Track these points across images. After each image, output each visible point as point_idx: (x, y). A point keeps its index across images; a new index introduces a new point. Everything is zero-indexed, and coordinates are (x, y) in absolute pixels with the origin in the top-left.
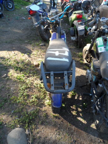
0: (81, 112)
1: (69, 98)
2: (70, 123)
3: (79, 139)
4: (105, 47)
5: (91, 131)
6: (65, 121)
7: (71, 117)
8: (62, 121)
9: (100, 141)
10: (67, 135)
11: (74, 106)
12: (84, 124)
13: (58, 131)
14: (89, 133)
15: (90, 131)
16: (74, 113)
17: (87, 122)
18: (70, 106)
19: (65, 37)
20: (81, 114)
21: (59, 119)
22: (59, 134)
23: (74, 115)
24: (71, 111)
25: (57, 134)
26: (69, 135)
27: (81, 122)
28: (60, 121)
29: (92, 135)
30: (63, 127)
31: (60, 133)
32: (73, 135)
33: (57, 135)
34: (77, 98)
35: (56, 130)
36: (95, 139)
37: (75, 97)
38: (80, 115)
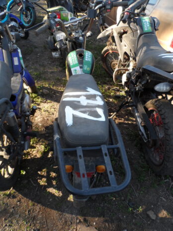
0: (54, 178)
1: (38, 158)
2: (32, 201)
3: (44, 226)
4: (81, 68)
5: (68, 207)
6: (24, 200)
7: (37, 189)
8: (19, 201)
9: (80, 220)
10: (25, 223)
11: (44, 170)
12: (57, 199)
13: (10, 219)
14: (63, 211)
15: (65, 207)
16: (42, 182)
17: (63, 193)
18: (38, 171)
19: (20, 56)
20: (54, 183)
21: (14, 197)
22: (9, 225)
23: (42, 185)
24: (37, 181)
25: (6, 225)
26: (29, 222)
27: (53, 195)
28: (15, 200)
29: (68, 213)
30: (19, 211)
31: (12, 223)
32: (36, 221)
33: (6, 227)
34: (52, 155)
35: (5, 219)
36: (72, 219)
37: (48, 155)
38: (52, 183)
